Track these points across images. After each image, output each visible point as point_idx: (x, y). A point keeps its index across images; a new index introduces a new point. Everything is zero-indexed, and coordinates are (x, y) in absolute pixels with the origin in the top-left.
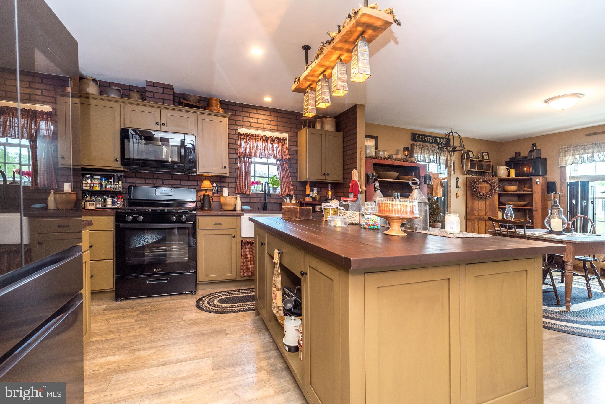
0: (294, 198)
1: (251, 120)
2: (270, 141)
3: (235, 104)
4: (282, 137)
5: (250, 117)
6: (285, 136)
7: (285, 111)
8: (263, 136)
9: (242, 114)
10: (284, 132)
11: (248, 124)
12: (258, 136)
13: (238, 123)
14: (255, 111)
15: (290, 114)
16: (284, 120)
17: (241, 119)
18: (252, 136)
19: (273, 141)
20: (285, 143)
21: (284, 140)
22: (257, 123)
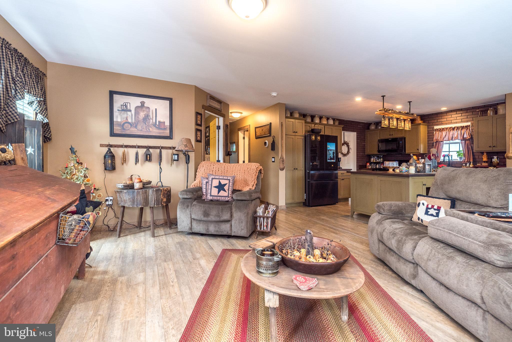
0: (472, 163)
1: (443, 120)
2: (456, 130)
3: (433, 114)
4: (465, 126)
5: (442, 119)
6: (469, 124)
7: (468, 108)
8: (450, 128)
9: (437, 118)
10: (467, 121)
11: (441, 123)
12: (447, 128)
13: (434, 124)
14: (445, 114)
15: (473, 109)
16: (467, 114)
17: (436, 121)
18: (443, 129)
19: (458, 129)
20: (468, 128)
21: (467, 127)
22: (447, 121)
